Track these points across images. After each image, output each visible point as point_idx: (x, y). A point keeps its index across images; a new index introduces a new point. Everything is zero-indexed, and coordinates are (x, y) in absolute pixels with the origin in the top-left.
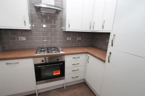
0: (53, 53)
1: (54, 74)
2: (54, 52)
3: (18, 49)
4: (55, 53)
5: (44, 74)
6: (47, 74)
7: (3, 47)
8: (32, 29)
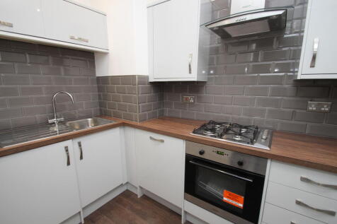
0: (235, 140)
1: (225, 199)
2: (238, 138)
3: (179, 118)
4: (239, 141)
5: (205, 186)
6: (212, 188)
7: (163, 111)
8: (209, 78)
